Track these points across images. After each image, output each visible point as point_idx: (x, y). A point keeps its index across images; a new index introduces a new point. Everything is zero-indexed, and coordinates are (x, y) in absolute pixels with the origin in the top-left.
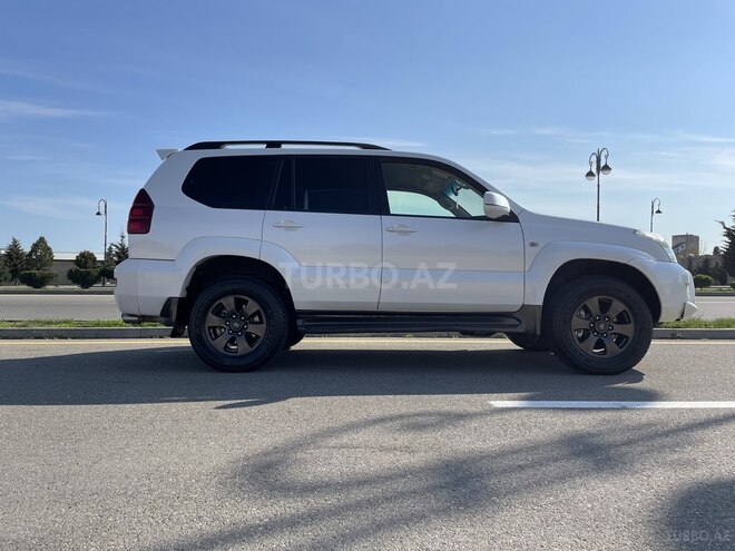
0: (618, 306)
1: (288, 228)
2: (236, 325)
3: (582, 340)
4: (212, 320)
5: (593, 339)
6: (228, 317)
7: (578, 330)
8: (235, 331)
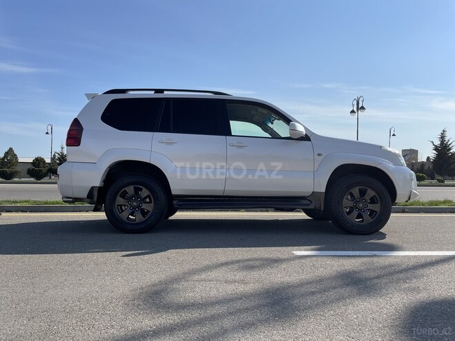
0: (371, 193)
1: (167, 143)
2: (135, 204)
3: (349, 213)
4: (120, 200)
5: (355, 213)
6: (130, 199)
7: (347, 208)
8: (134, 208)
